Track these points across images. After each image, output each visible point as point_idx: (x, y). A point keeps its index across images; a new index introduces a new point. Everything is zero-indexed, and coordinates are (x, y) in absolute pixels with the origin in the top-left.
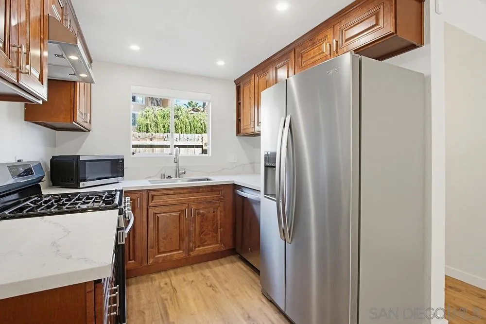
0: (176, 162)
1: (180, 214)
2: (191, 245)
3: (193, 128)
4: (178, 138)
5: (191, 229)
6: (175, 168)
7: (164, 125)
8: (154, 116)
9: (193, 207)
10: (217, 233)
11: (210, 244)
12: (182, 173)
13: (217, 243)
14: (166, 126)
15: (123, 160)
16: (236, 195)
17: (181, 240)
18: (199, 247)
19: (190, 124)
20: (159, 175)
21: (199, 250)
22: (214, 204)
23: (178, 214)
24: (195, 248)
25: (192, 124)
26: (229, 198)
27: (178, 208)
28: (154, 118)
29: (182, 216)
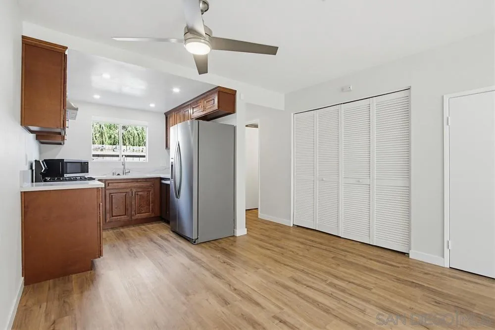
0: (123, 165)
1: (126, 195)
2: (133, 213)
3: (142, 139)
4: (125, 150)
5: (133, 203)
6: (123, 169)
7: (110, 136)
8: (99, 126)
9: (134, 190)
10: (150, 206)
11: (145, 213)
12: (128, 172)
13: (149, 212)
14: (113, 136)
15: (88, 163)
16: (161, 184)
17: (126, 209)
18: (138, 214)
19: (139, 135)
20: (112, 173)
21: (138, 216)
22: (148, 188)
23: (124, 194)
24: (136, 214)
25: (140, 136)
26: (158, 186)
27: (125, 190)
28: (99, 128)
29: (127, 196)
